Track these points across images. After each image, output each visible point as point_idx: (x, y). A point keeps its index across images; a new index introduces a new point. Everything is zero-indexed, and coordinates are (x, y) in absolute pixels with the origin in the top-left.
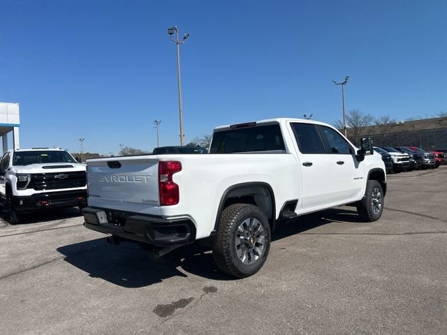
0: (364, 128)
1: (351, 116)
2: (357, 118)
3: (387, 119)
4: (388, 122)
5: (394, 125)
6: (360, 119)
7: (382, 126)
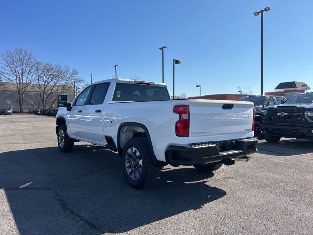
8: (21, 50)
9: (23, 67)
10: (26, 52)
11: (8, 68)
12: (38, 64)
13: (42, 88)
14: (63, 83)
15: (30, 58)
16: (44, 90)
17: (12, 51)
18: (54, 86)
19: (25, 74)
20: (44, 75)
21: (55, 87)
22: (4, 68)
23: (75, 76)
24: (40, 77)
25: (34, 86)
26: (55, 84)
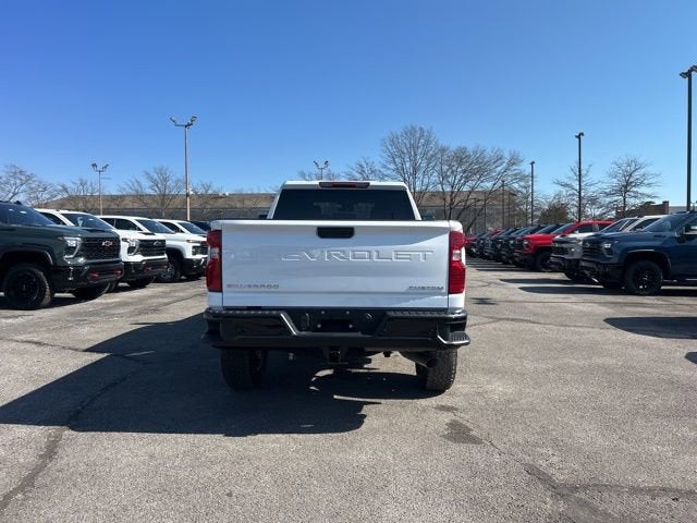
0: (174, 196)
1: (156, 177)
2: (165, 180)
3: (209, 187)
4: (210, 192)
5: (216, 197)
6: (170, 183)
7: (201, 196)
8: (412, 128)
9: (415, 159)
10: (421, 129)
11: (392, 166)
12: (443, 150)
13: (448, 199)
14: (488, 185)
15: (428, 142)
16: (452, 203)
17: (399, 133)
18: (470, 192)
19: (419, 175)
20: (453, 172)
21: (473, 196)
22: (385, 167)
23: (515, 167)
24: (445, 177)
25: (433, 195)
26: (473, 188)
